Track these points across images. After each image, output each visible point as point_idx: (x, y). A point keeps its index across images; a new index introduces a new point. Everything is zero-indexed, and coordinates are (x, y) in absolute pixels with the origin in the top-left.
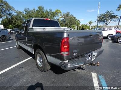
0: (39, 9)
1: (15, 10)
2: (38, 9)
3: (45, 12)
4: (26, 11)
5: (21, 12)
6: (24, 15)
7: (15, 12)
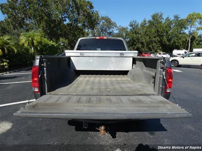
0: (153, 19)
1: (117, 27)
2: (151, 19)
3: (164, 22)
4: (131, 26)
5: (125, 27)
6: (128, 32)
7: (117, 30)
